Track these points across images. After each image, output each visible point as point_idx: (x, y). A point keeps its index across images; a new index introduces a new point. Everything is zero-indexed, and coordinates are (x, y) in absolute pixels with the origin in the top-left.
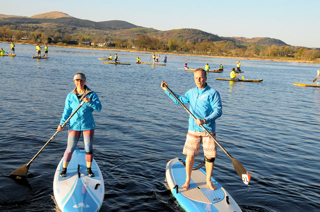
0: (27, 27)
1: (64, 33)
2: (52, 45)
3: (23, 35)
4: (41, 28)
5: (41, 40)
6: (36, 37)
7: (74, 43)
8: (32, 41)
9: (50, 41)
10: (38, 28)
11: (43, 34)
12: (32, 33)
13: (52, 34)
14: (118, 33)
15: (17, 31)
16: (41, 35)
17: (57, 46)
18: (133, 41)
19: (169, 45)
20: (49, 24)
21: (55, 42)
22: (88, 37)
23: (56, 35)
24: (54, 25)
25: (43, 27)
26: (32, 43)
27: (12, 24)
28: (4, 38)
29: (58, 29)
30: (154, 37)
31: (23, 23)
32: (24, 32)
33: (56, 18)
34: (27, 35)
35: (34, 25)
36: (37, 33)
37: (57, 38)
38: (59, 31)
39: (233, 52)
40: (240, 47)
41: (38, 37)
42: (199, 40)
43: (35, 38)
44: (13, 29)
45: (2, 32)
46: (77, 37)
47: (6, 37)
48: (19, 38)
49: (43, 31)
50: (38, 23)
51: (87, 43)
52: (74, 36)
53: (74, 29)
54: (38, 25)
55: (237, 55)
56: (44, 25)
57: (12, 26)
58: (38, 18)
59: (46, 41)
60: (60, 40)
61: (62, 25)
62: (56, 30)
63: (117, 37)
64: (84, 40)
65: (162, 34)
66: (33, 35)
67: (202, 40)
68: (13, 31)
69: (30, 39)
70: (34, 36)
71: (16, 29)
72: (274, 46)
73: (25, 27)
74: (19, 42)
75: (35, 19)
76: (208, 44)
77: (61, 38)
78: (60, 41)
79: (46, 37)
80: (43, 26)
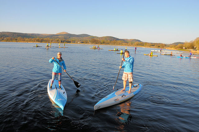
0: (54, 38)
3: (53, 40)
7: (70, 42)
11: (59, 40)
13: (62, 39)
14: (84, 38)
15: (51, 39)
18: (90, 41)
19: (102, 42)
21: (63, 42)
22: (74, 40)
23: (64, 40)
24: (63, 36)
28: (47, 42)
30: (97, 39)
31: (53, 36)
33: (64, 34)
36: (57, 39)
38: (65, 38)
39: (124, 44)
40: (126, 42)
42: (112, 40)
43: (57, 41)
45: (47, 39)
46: (71, 40)
50: (58, 36)
51: (74, 42)
52: (69, 40)
53: (70, 37)
55: (125, 45)
56: (60, 37)
57: (50, 37)
58: (58, 34)
59: (61, 42)
61: (66, 36)
63: (84, 40)
64: (73, 41)
65: (100, 38)
67: (113, 40)
69: (55, 41)
72: (137, 42)
76: (115, 41)
78: (65, 42)
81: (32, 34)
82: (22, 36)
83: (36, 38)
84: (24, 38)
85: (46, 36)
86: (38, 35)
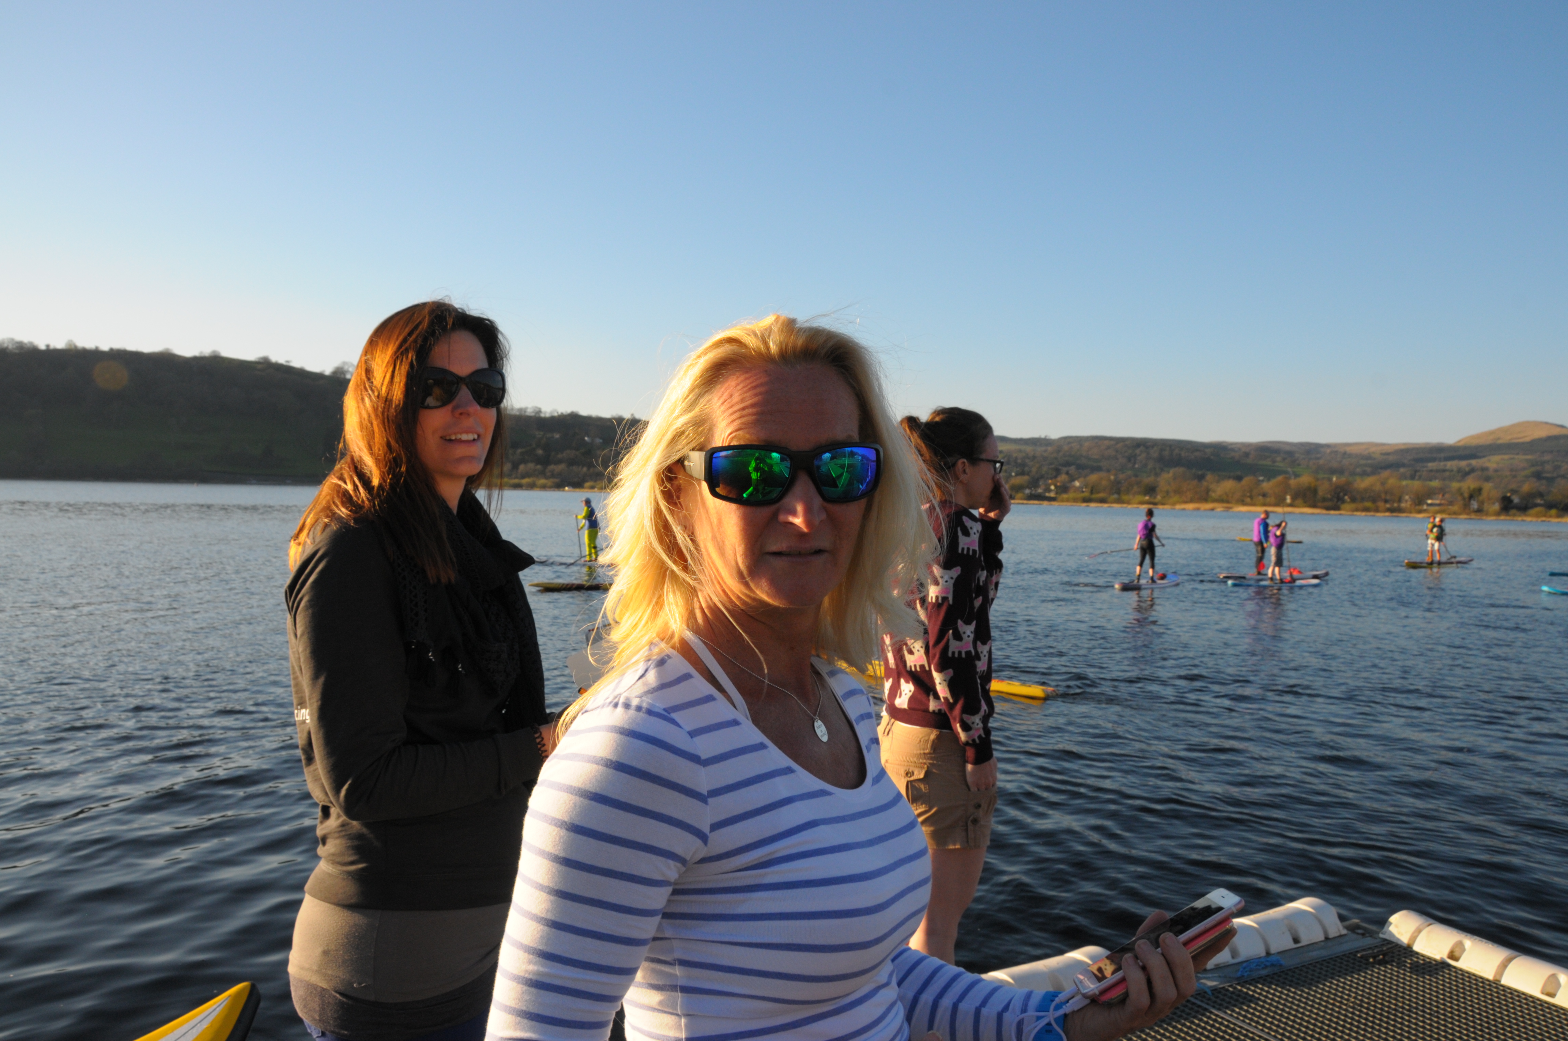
0: (1444, 471)
1: (1551, 480)
2: (1514, 515)
3: (1430, 493)
4: (1484, 469)
5: (1482, 503)
6: (1466, 495)
8: (1455, 508)
9: (1507, 506)
10: (1472, 470)
11: (1487, 486)
12: (1455, 485)
13: (1513, 486)
15: (1416, 484)
16: (1479, 490)
17: (1528, 519)
20: (1506, 457)
21: (1524, 508)
23: (1527, 487)
24: (1520, 460)
25: (1487, 469)
26: (1455, 513)
27: (1403, 465)
28: (1381, 504)
29: (1533, 469)
31: (1434, 460)
32: (1435, 484)
33: (1528, 439)
34: (1442, 491)
35: (1463, 464)
36: (1470, 484)
37: (1532, 495)
38: (1538, 476)
41: (1471, 497)
43: (1464, 499)
44: (1405, 478)
45: (1378, 487)
47: (1386, 501)
48: (1419, 501)
49: (1488, 479)
50: (1475, 457)
54: (1474, 462)
56: (1492, 462)
57: (1402, 470)
58: (1475, 442)
59: (1497, 507)
60: (1539, 501)
61: (1547, 457)
62: (1528, 472)
66: (1459, 490)
68: (1404, 483)
69: (1451, 503)
70: (1462, 494)
71: (1412, 477)
73: (1437, 471)
74: (1420, 512)
75: (1465, 448)
77: (1541, 495)
78: (1536, 505)
79: (1497, 494)
80: (1488, 465)
81: (1267, 450)
82: (1189, 464)
83: (1297, 476)
84: (1201, 478)
85: (1368, 457)
86: (1311, 450)
